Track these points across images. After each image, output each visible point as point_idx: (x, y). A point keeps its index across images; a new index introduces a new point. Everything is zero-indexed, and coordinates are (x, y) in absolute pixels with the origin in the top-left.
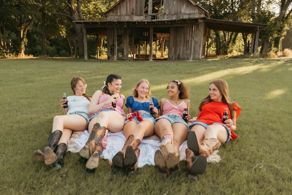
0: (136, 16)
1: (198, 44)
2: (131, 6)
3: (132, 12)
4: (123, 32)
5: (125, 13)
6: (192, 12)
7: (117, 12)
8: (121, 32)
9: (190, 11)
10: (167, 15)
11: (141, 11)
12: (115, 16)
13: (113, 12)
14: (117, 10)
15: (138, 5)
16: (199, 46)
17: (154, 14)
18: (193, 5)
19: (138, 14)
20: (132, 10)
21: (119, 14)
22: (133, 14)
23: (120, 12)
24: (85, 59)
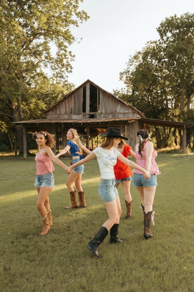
0: (75, 115)
1: (134, 141)
2: (70, 106)
3: (71, 111)
4: (63, 129)
5: (64, 112)
6: (126, 112)
7: (57, 111)
8: (61, 129)
9: (124, 111)
10: (104, 114)
11: (79, 110)
12: (55, 115)
13: (53, 111)
14: (57, 109)
15: (77, 105)
16: (134, 143)
17: (92, 113)
18: (127, 106)
19: (77, 112)
20: (71, 109)
21: (58, 113)
22: (72, 113)
23: (60, 111)
24: (24, 157)
